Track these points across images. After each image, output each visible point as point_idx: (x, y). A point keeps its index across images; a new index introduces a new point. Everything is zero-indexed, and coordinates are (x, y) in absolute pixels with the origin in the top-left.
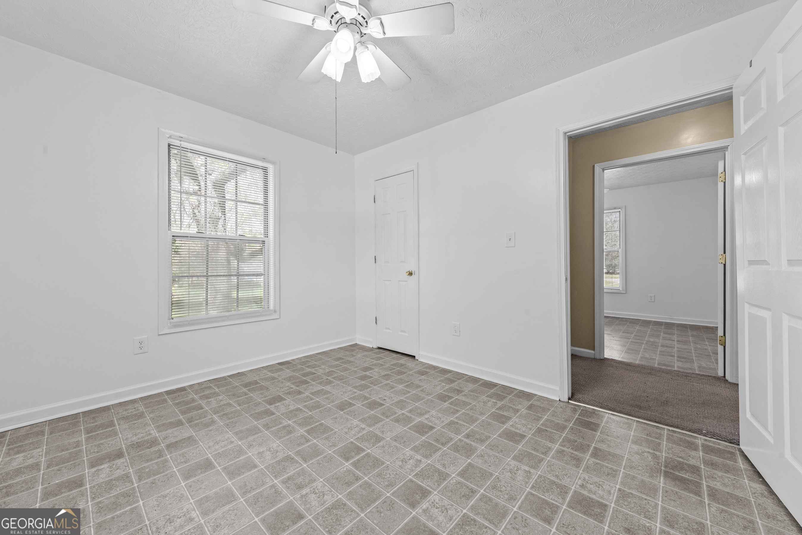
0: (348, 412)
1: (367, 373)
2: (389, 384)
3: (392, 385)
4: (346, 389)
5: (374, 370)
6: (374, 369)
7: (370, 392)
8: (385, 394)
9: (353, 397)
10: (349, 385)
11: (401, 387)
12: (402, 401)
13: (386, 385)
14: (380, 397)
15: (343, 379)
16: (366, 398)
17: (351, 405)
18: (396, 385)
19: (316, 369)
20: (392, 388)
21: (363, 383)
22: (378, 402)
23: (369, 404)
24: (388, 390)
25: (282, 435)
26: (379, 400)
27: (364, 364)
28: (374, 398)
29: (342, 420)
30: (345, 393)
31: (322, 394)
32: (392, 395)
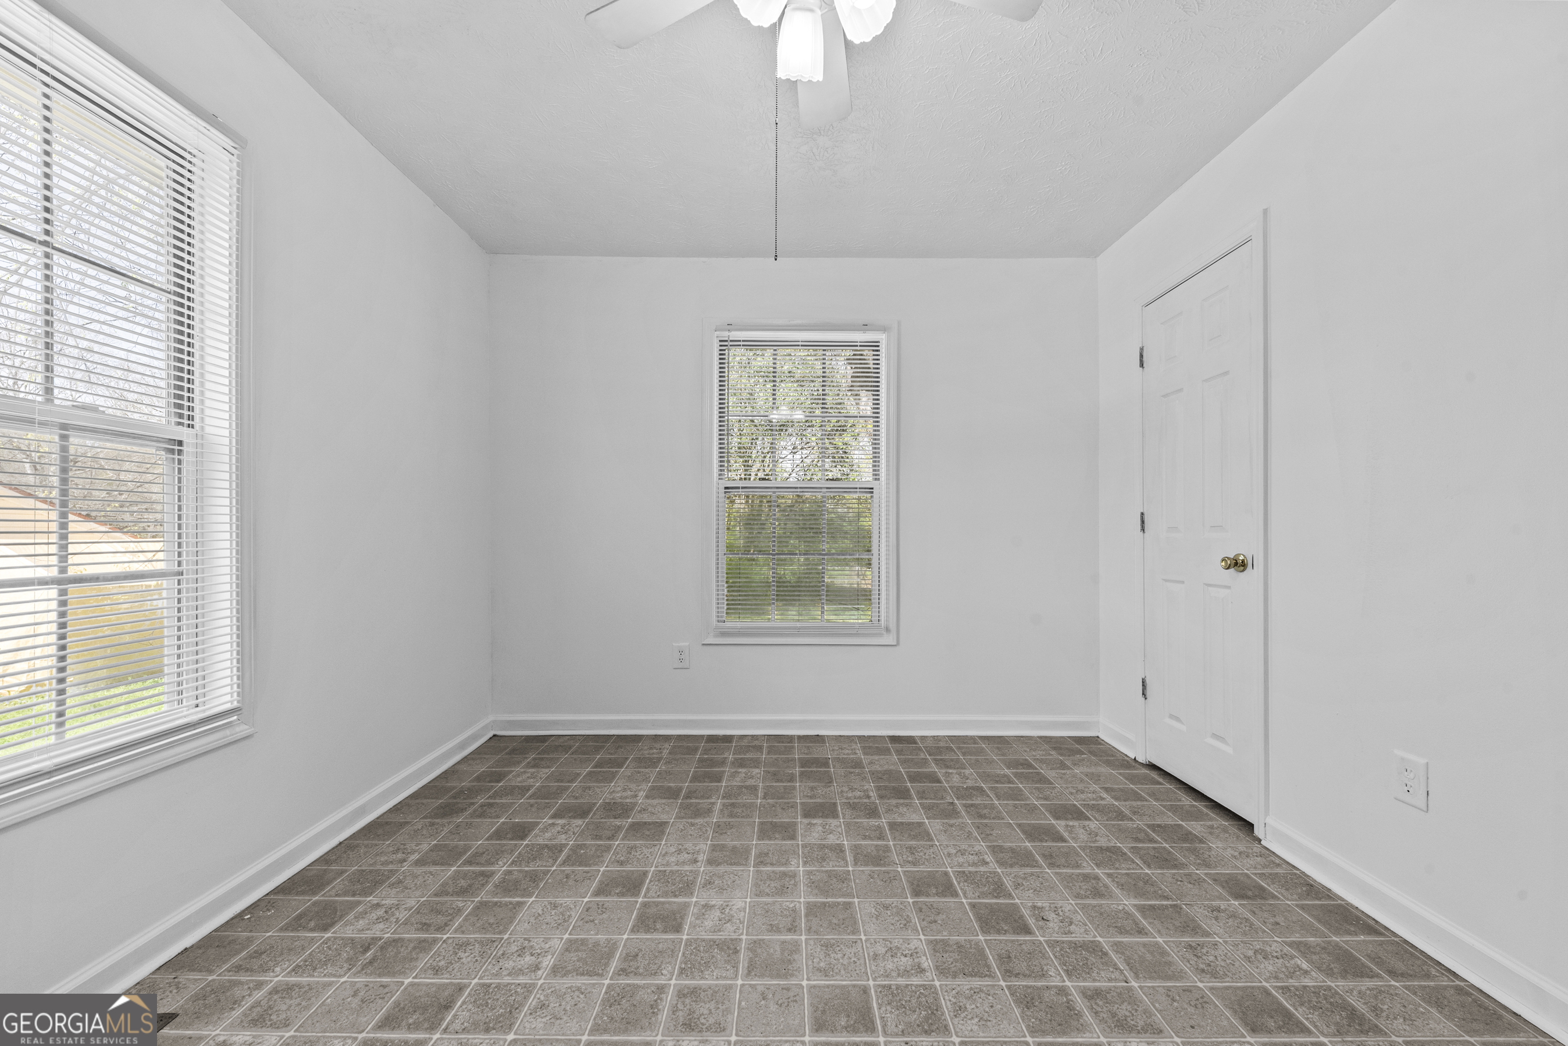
0: (924, 907)
1: (1060, 825)
2: (1097, 878)
3: (1106, 886)
4: (969, 845)
5: (1087, 823)
6: (1088, 819)
7: (1025, 879)
8: (1060, 903)
9: (970, 872)
10: (986, 837)
11: (1128, 903)
12: (1093, 948)
13: (1086, 877)
14: (1039, 904)
15: (986, 818)
16: (999, 889)
17: (948, 890)
18: (1117, 891)
19: (951, 771)
20: (1097, 894)
21: (1026, 847)
22: (1022, 917)
23: (992, 910)
24: (1078, 896)
25: (767, 890)
26: (1026, 913)
27: (1072, 798)
28: (1023, 901)
29: (897, 918)
30: (959, 854)
31: (910, 835)
32: (1080, 916)
